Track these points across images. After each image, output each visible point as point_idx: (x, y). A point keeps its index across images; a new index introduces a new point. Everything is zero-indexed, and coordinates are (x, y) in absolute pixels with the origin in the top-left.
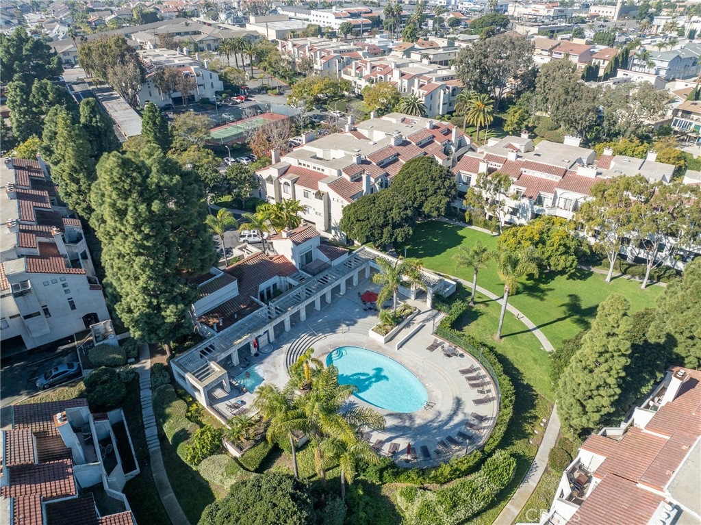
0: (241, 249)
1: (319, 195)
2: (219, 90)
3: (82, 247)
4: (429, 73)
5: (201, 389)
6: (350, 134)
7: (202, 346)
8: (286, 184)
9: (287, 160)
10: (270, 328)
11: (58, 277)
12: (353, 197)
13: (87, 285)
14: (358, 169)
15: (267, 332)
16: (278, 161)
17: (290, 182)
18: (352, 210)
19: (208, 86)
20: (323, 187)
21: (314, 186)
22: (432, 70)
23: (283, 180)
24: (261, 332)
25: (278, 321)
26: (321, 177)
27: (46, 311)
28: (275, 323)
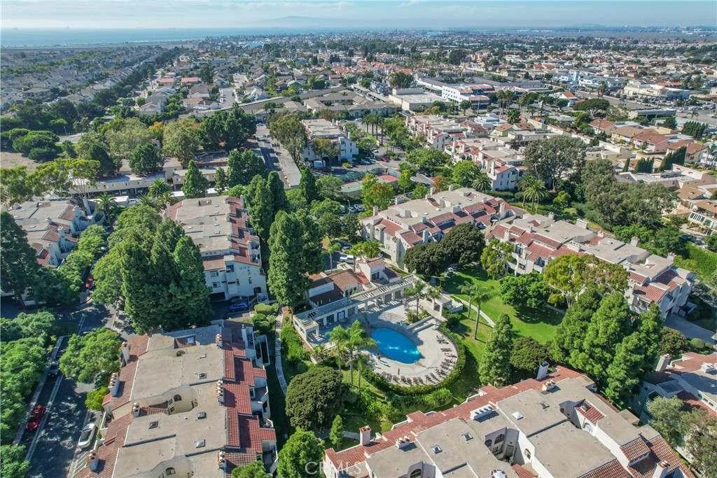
0: (342, 266)
1: (395, 239)
2: (355, 154)
3: (258, 252)
4: (506, 157)
5: (305, 330)
6: (428, 201)
7: (310, 312)
8: (377, 230)
9: (382, 215)
10: (346, 309)
11: (247, 266)
12: (414, 244)
13: (259, 272)
14: (422, 227)
15: (344, 311)
16: (376, 214)
17: (379, 229)
18: (410, 252)
19: (348, 151)
20: (398, 235)
21: (393, 234)
22: (509, 154)
23: (376, 227)
24: (341, 310)
25: (351, 306)
26: (399, 228)
27: (238, 283)
28: (349, 307)
